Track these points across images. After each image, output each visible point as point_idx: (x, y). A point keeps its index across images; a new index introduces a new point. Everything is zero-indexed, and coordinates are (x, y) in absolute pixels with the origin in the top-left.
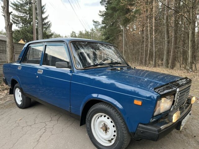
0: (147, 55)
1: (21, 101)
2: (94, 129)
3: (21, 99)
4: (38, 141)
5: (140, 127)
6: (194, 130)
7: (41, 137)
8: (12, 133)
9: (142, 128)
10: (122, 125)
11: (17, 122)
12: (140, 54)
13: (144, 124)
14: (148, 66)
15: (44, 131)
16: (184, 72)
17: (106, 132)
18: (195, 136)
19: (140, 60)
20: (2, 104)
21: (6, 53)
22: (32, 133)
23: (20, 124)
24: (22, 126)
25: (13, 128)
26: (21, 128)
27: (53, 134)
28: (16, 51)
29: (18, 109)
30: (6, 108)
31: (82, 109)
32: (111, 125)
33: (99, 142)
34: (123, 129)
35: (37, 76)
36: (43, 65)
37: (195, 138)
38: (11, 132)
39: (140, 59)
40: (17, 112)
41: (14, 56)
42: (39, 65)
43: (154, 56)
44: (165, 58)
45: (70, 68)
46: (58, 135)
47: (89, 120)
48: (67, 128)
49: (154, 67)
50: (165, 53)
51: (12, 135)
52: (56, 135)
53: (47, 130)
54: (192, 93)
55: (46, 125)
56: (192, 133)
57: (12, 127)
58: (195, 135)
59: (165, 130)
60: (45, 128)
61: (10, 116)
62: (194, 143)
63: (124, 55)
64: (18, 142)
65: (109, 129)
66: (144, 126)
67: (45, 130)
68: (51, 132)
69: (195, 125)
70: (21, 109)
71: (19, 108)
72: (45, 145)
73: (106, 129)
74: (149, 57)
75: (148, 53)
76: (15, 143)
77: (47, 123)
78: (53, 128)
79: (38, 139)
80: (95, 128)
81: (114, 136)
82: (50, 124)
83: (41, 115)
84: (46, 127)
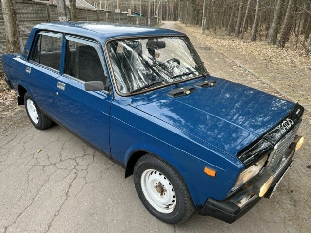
0: (244, 18)
1: (38, 119)
2: (145, 185)
3: (37, 116)
4: (67, 194)
5: (209, 203)
6: (292, 179)
7: (70, 186)
8: (29, 177)
9: (213, 205)
10: (185, 193)
11: (35, 156)
12: (232, 14)
13: (217, 201)
14: (242, 38)
15: (74, 175)
16: (301, 55)
17: (162, 194)
18: (292, 192)
19: (230, 26)
20: (10, 117)
21: (3, 22)
22: (57, 179)
23: (39, 160)
24: (43, 163)
25: (30, 167)
26: (42, 167)
27: (87, 181)
28: (21, 17)
29: (34, 129)
30: (17, 127)
31: (128, 159)
32: (169, 188)
33: (152, 205)
34: (187, 199)
35: (57, 93)
36: (64, 73)
37: (292, 194)
38: (27, 176)
39: (231, 24)
40: (33, 136)
41: (18, 25)
42: (59, 71)
43: (255, 20)
44: (273, 25)
45: (108, 91)
46: (94, 184)
47: (138, 173)
48: (107, 172)
49: (252, 41)
50: (275, 16)
51: (29, 181)
52: (92, 184)
53: (79, 173)
54: (305, 102)
55: (77, 164)
56: (289, 184)
57: (28, 166)
58: (292, 189)
59: (245, 208)
60: (75, 171)
61: (24, 143)
62: (288, 204)
63: (205, 16)
64: (39, 195)
65: (166, 191)
66: (215, 203)
67: (75, 173)
68: (85, 177)
69: (296, 170)
70: (39, 131)
71: (36, 129)
72: (77, 203)
73: (161, 190)
74: (247, 22)
75: (246, 15)
76: (35, 197)
77: (78, 160)
78: (86, 170)
79: (66, 191)
80: (147, 185)
81: (173, 201)
82: (83, 163)
83: (69, 145)
84: (77, 167)
